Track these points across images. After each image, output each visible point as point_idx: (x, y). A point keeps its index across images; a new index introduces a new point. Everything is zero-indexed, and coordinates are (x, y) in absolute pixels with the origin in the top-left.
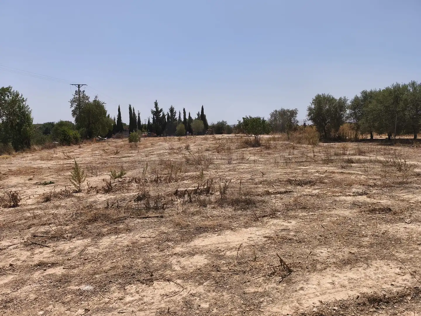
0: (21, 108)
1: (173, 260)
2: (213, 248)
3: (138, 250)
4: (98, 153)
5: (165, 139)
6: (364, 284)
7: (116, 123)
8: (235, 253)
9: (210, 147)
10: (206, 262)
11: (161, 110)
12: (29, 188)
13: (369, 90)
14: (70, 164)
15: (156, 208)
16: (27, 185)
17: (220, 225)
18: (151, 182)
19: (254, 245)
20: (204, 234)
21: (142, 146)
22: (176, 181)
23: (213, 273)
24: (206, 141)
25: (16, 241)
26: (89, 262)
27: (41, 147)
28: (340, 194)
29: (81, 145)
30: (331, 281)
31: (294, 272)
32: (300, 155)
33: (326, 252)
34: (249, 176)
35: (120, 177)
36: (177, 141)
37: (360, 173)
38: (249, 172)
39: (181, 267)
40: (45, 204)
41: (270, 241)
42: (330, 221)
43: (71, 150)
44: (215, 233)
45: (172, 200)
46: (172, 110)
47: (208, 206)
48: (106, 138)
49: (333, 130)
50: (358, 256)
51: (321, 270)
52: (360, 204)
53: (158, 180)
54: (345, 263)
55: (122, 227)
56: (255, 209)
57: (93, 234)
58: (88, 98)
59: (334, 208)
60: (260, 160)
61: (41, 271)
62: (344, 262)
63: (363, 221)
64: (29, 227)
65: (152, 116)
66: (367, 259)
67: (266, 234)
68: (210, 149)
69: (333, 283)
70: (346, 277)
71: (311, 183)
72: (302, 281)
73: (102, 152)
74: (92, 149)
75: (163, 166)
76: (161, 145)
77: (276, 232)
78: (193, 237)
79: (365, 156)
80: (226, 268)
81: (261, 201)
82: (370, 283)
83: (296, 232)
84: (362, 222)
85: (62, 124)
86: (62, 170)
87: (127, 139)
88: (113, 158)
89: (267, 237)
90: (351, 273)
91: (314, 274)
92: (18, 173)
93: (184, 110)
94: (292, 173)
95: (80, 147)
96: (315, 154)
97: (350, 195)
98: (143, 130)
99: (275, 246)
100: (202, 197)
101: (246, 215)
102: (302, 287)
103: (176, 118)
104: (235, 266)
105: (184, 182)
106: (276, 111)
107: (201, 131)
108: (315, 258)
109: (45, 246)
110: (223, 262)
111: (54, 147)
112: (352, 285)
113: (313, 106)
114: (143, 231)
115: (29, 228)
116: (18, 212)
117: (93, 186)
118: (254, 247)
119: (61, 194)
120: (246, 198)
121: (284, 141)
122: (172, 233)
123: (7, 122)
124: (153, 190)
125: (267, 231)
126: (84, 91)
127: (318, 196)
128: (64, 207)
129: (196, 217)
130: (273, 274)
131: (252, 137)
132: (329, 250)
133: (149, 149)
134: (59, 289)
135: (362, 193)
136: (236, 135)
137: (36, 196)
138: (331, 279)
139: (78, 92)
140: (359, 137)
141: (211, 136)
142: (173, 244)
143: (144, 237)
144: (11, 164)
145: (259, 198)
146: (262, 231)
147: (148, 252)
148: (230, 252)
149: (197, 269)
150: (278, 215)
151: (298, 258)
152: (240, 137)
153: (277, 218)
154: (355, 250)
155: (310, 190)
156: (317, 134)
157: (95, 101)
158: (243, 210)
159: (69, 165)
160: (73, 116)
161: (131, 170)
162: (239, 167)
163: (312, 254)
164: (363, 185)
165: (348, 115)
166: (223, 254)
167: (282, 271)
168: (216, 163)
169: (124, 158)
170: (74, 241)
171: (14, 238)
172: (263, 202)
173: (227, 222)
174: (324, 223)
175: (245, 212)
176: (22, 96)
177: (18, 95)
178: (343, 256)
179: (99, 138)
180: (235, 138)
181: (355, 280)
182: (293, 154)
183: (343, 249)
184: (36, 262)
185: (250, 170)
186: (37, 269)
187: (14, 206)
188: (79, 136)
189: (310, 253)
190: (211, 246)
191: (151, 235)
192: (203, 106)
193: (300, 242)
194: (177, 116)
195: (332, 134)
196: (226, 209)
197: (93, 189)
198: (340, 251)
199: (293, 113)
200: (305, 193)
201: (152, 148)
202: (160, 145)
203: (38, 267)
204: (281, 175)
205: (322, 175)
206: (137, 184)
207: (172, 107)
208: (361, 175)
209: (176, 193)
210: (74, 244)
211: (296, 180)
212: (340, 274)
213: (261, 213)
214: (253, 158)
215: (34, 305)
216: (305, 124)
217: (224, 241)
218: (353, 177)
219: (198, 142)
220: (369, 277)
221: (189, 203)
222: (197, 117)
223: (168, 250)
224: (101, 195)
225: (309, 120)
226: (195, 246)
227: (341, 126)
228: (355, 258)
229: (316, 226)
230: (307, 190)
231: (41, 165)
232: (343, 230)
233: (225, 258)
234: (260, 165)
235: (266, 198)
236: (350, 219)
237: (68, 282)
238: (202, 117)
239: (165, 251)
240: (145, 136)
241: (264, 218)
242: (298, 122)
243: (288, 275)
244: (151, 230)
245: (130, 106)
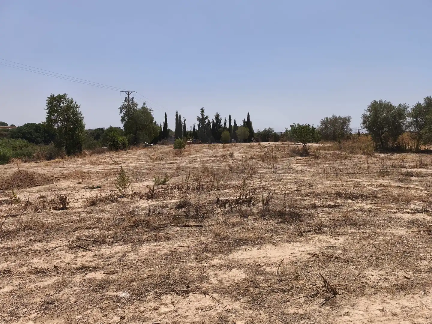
0: (75, 114)
1: (211, 273)
2: (252, 262)
3: (176, 259)
4: (144, 159)
5: (210, 146)
6: (419, 314)
7: (162, 129)
8: (275, 269)
9: (255, 155)
10: (244, 276)
11: (207, 117)
12: (78, 191)
14: (117, 169)
15: (196, 217)
16: (76, 188)
17: (261, 238)
18: (193, 189)
19: (296, 261)
20: (244, 247)
21: (186, 153)
22: (218, 190)
23: (251, 289)
24: (251, 149)
25: (62, 243)
26: (127, 268)
27: (91, 151)
28: (396, 211)
29: (128, 151)
30: (381, 308)
31: (339, 295)
32: (352, 166)
33: (377, 274)
34: (295, 187)
35: (163, 183)
36: (222, 149)
37: (421, 188)
38: (295, 183)
39: (218, 280)
40: (91, 208)
41: (314, 259)
42: (384, 240)
43: (118, 156)
44: (255, 246)
45: (213, 209)
46: (217, 117)
47: (250, 218)
48: (152, 144)
49: (391, 140)
50: (414, 282)
51: (370, 295)
52: (419, 223)
53: (200, 188)
54: (398, 288)
55: (162, 235)
56: (299, 223)
57: (133, 240)
58: (136, 105)
59: (388, 226)
60: (308, 170)
61: (83, 274)
62: (397, 287)
63: (422, 242)
64: (75, 230)
65: (198, 123)
66: (424, 285)
67: (310, 250)
68: (255, 157)
69: (383, 310)
70: (399, 304)
71: (363, 197)
72: (348, 306)
73: (147, 158)
74: (138, 155)
75: (205, 174)
76: (205, 152)
77: (321, 249)
78: (232, 249)
79: (427, 168)
80: (265, 285)
81: (306, 215)
82: (427, 314)
83: (344, 250)
84: (421, 243)
85: (111, 129)
86: (109, 175)
87: (172, 146)
88: (158, 164)
89: (311, 254)
90: (405, 300)
91: (362, 299)
92: (68, 177)
93: (230, 117)
94: (342, 185)
95: (127, 153)
96: (369, 165)
97: (407, 212)
98: (188, 136)
99: (320, 264)
100: (244, 208)
101: (290, 229)
102: (347, 312)
103: (221, 125)
104: (275, 283)
105: (226, 190)
106: (327, 118)
107: (247, 138)
108: (364, 280)
109: (88, 250)
110: (262, 278)
111: (103, 152)
112: (405, 314)
113: (368, 114)
114: (182, 240)
115: (75, 231)
116: (66, 214)
117: (137, 192)
118: (296, 264)
119: (106, 199)
120: (290, 211)
121: (336, 150)
122: (210, 244)
123: (62, 128)
124: (195, 198)
125: (312, 248)
126: (133, 98)
127: (370, 212)
128: (108, 211)
129: (236, 229)
130: (316, 295)
131: (300, 146)
132: (381, 272)
133: (193, 156)
134: (98, 294)
135: (422, 210)
136: (283, 143)
137: (83, 200)
138: (381, 305)
139: (127, 99)
140: (421, 148)
141: (257, 144)
142: (211, 255)
143: (183, 247)
144: (64, 167)
145: (305, 211)
146: (306, 248)
147: (186, 262)
148: (270, 268)
149: (234, 284)
150: (324, 230)
151: (344, 279)
152: (287, 145)
153: (324, 233)
154: (411, 274)
155: (362, 205)
156: (372, 143)
157: (143, 108)
158: (286, 223)
159: (115, 170)
160: (121, 122)
161: (175, 176)
162: (284, 177)
163: (360, 276)
164: (424, 201)
165: (409, 123)
166: (263, 269)
167: (326, 292)
168: (260, 172)
169: (168, 165)
170: (115, 247)
171: (60, 241)
172: (309, 216)
173: (268, 235)
174: (376, 242)
175: (288, 226)
176: (76, 103)
177: (72, 102)
178: (396, 281)
179: (146, 144)
180: (282, 147)
181: (409, 308)
182: (345, 165)
183: (397, 272)
184: (79, 265)
185: (296, 180)
186: (79, 272)
187: (62, 209)
188: (126, 141)
189: (359, 275)
190: (251, 260)
191: (190, 244)
192: (249, 113)
193: (348, 261)
194: (222, 123)
195: (390, 144)
196: (268, 222)
197: (137, 195)
198: (394, 274)
199: (346, 121)
200: (356, 208)
201: (196, 155)
202: (204, 152)
203: (80, 270)
204: (330, 187)
205: (376, 189)
206: (179, 191)
207: (217, 114)
208: (422, 190)
209: (217, 202)
210: (115, 249)
211: (346, 193)
212: (391, 300)
213: (306, 227)
214: (300, 168)
215: (73, 308)
216: (359, 132)
217: (264, 255)
218: (412, 192)
219: (242, 150)
220: (426, 306)
221: (230, 213)
222: (242, 124)
223: (206, 261)
224: (144, 201)
225: (364, 128)
226: (234, 259)
227: (400, 136)
228: (410, 283)
229: (366, 245)
230: (358, 205)
231: (90, 169)
232: (397, 251)
233: (265, 274)
234: (307, 176)
235: (312, 211)
236: (407, 239)
237: (107, 287)
238: (248, 124)
239: (203, 262)
240: (190, 143)
241: (309, 233)
242: (351, 130)
243: (333, 298)
244: (190, 240)
245: (177, 112)
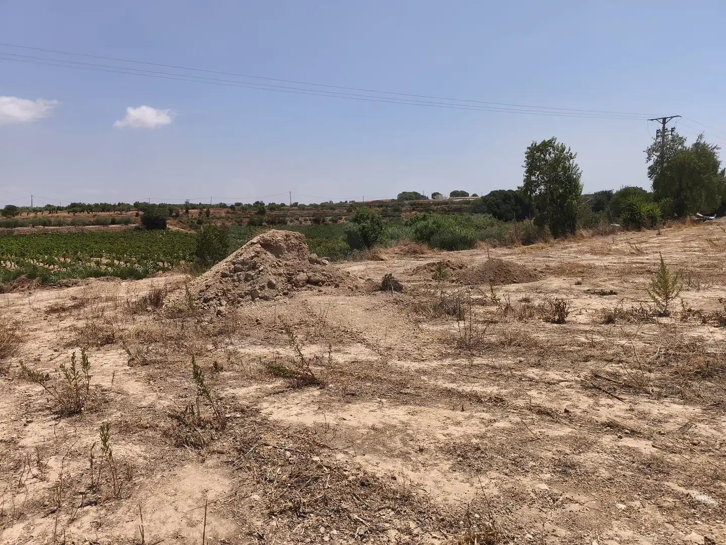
0: (566, 169)
4: (696, 246)
12: (577, 297)
14: (643, 263)
16: (574, 292)
25: (568, 376)
26: (701, 450)
27: (591, 231)
29: (661, 230)
40: (606, 327)
43: (642, 239)
48: (713, 218)
57: (704, 401)
58: (681, 141)
61: (613, 436)
64: (586, 359)
73: (705, 245)
74: (681, 239)
85: (627, 192)
86: (629, 273)
92: (560, 271)
95: (659, 234)
109: (615, 397)
111: (613, 232)
115: (586, 361)
116: (567, 331)
117: (693, 309)
119: (632, 315)
123: (546, 194)
126: (673, 129)
128: (641, 338)
137: (590, 311)
139: (662, 132)
144: (549, 257)
157: (697, 145)
159: (641, 265)
160: (649, 177)
170: (667, 404)
171: (565, 372)
176: (569, 150)
177: (563, 149)
179: (698, 216)
184: (604, 419)
186: (606, 431)
187: (558, 322)
188: (658, 212)
197: (694, 315)
203: (609, 428)
210: (666, 408)
224: (713, 328)
231: (592, 262)
237: (665, 473)
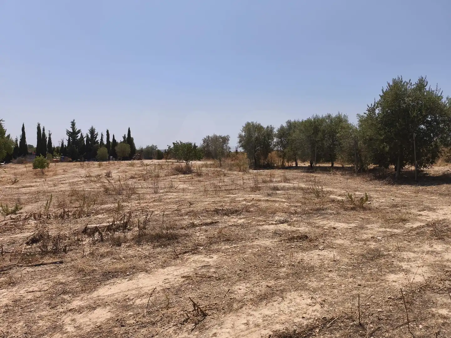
1: (67, 319)
2: (120, 297)
3: (20, 310)
5: (82, 164)
6: (277, 320)
7: (19, 145)
8: (145, 301)
9: (136, 174)
10: (109, 315)
11: (79, 131)
13: (292, 120)
15: (55, 252)
17: (134, 267)
18: (55, 218)
19: (169, 288)
20: (112, 281)
21: (51, 173)
22: (88, 216)
23: (116, 329)
24: (132, 168)
28: (263, 223)
30: (246, 322)
31: (209, 316)
32: (231, 183)
33: (244, 288)
34: (175, 207)
35: (14, 212)
36: (97, 167)
37: (284, 200)
38: (176, 203)
39: (75, 327)
41: (187, 282)
42: (252, 253)
44: (126, 277)
45: (79, 240)
46: (92, 131)
47: (123, 245)
49: (262, 158)
50: (275, 290)
51: (237, 310)
52: (281, 233)
53: (64, 216)
54: (261, 299)
55: (3, 280)
56: (176, 245)
59: (256, 238)
60: (190, 188)
62: (261, 297)
63: (282, 250)
65: (67, 137)
66: (282, 291)
67: (185, 273)
68: (136, 176)
69: (247, 324)
70: (261, 314)
71: (235, 212)
72: (217, 326)
75: (74, 198)
76: (76, 171)
77: (195, 269)
78: (98, 285)
79: (289, 183)
80: (132, 321)
81: (184, 235)
82: (283, 319)
83: (217, 268)
84: (281, 252)
87: (31, 165)
88: (9, 188)
89: (185, 277)
90: (267, 309)
91: (230, 315)
93: (108, 132)
94: (220, 202)
96: (245, 181)
97: (272, 224)
98: (55, 153)
99: (193, 286)
100: (117, 234)
101: (165, 253)
102: (215, 333)
103: (98, 141)
104: (144, 316)
105: (98, 216)
106: (208, 137)
107: (127, 155)
108: (233, 296)
110: (130, 314)
112: (266, 323)
113: (243, 134)
114: (32, 284)
118: (169, 290)
120: (167, 233)
121: (216, 168)
122: (71, 283)
124: (56, 228)
125: (187, 270)
127: (242, 226)
129: (105, 260)
130: (186, 321)
131: (183, 164)
132: (248, 285)
133: (59, 177)
135: (284, 221)
136: (167, 160)
138: (246, 319)
140: (285, 165)
141: (139, 161)
142: (70, 297)
143: (33, 292)
145: (183, 232)
146: (180, 271)
147: (35, 311)
148: (141, 299)
149: (96, 327)
150: (200, 249)
151: (215, 298)
152: (171, 163)
153: (199, 253)
154: (272, 283)
155: (235, 220)
156: (247, 161)
158: (163, 246)
161: (32, 203)
162: (165, 197)
163: (230, 292)
164: (286, 213)
165: (275, 143)
166: (132, 303)
167: (196, 316)
168: (140, 192)
169: (23, 189)
172: (186, 236)
173: (142, 263)
174: (246, 256)
175: (165, 250)
178: (260, 291)
180: (166, 165)
181: (269, 317)
182: (224, 182)
183: (261, 282)
185: (177, 200)
189: (228, 291)
190: (119, 295)
191: (42, 287)
192: (129, 129)
193: (219, 279)
194: (99, 138)
195: (262, 161)
196: (144, 247)
198: (258, 285)
199: (225, 140)
200: (230, 224)
201: (63, 176)
202: (74, 172)
204: (209, 204)
205: (249, 204)
206: (36, 222)
207: (92, 128)
208: (285, 202)
209: (85, 231)
211: (223, 209)
212: (255, 312)
213: (183, 248)
214: (182, 186)
216: (237, 151)
217: (135, 286)
218: (277, 205)
219: (122, 168)
220: (283, 311)
221: (99, 242)
222: (122, 140)
223: (62, 306)
225: (240, 147)
226: (99, 296)
227: (270, 154)
228: (271, 292)
229: (237, 259)
230: (232, 220)
232: (263, 262)
233: (133, 308)
234: (189, 194)
235: (190, 231)
236: (271, 249)
238: (129, 140)
239: (58, 307)
240: (57, 161)
241: (185, 254)
242: (230, 148)
243: (202, 321)
244: (43, 281)
245: (39, 125)
